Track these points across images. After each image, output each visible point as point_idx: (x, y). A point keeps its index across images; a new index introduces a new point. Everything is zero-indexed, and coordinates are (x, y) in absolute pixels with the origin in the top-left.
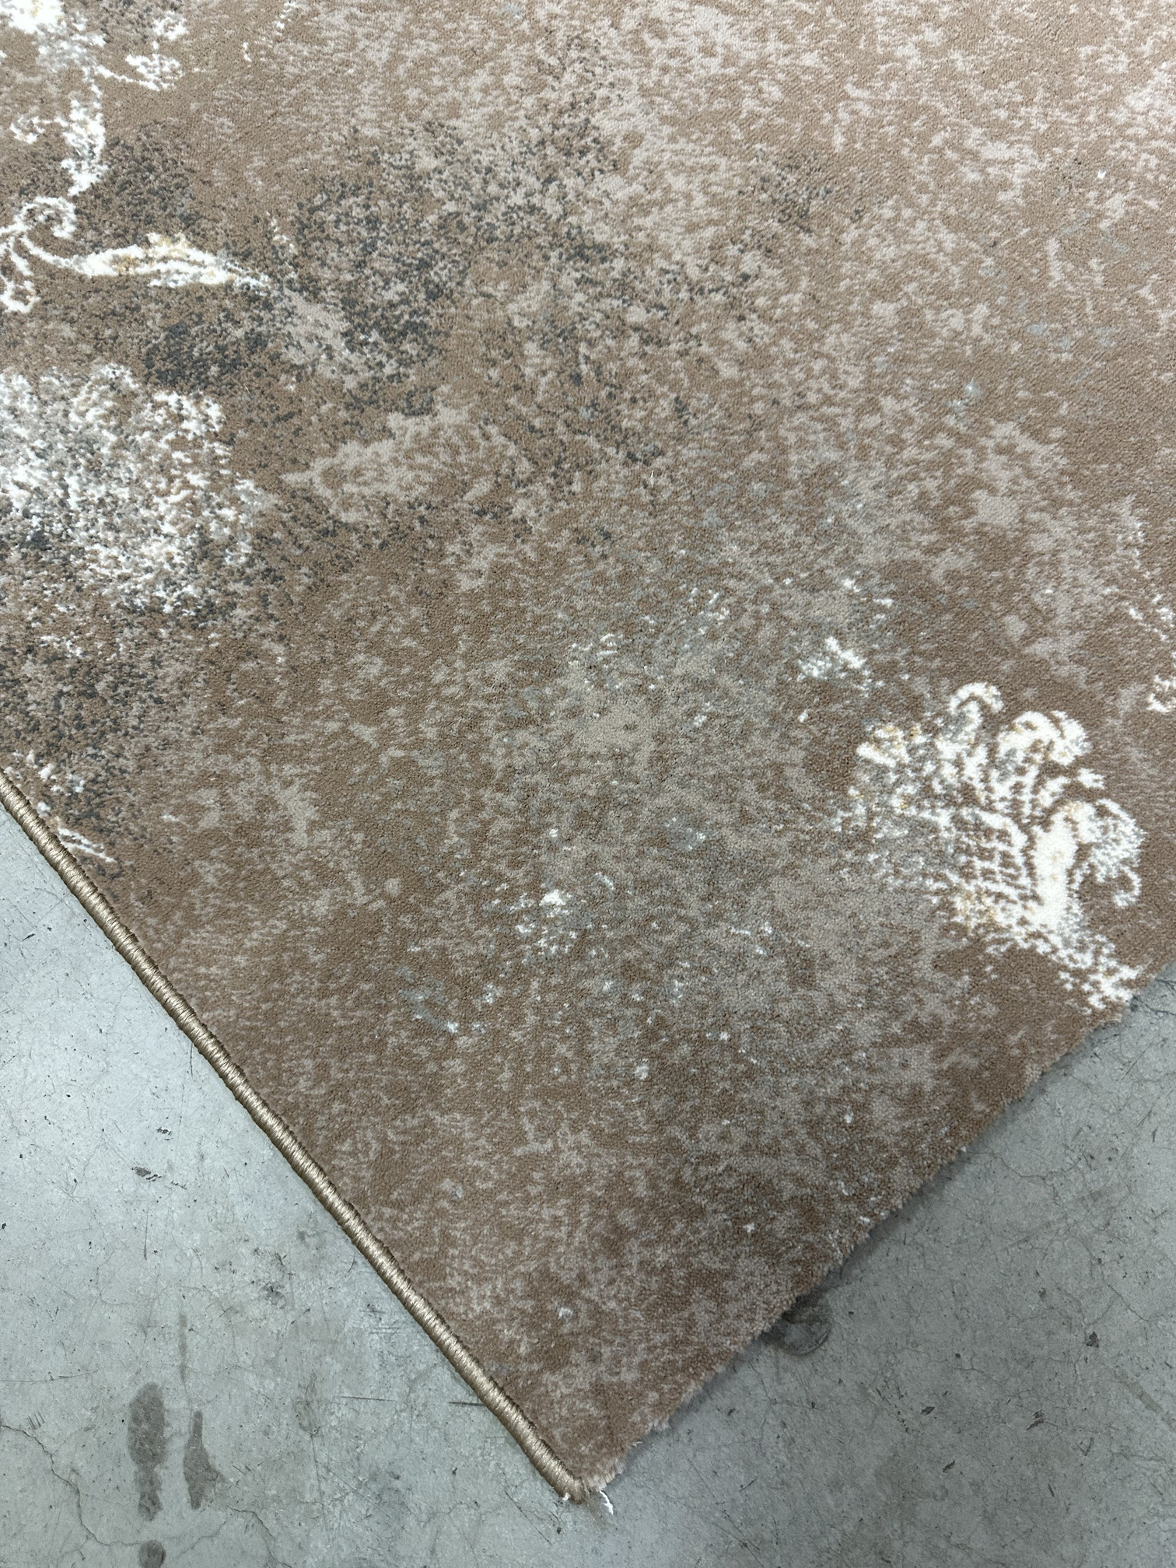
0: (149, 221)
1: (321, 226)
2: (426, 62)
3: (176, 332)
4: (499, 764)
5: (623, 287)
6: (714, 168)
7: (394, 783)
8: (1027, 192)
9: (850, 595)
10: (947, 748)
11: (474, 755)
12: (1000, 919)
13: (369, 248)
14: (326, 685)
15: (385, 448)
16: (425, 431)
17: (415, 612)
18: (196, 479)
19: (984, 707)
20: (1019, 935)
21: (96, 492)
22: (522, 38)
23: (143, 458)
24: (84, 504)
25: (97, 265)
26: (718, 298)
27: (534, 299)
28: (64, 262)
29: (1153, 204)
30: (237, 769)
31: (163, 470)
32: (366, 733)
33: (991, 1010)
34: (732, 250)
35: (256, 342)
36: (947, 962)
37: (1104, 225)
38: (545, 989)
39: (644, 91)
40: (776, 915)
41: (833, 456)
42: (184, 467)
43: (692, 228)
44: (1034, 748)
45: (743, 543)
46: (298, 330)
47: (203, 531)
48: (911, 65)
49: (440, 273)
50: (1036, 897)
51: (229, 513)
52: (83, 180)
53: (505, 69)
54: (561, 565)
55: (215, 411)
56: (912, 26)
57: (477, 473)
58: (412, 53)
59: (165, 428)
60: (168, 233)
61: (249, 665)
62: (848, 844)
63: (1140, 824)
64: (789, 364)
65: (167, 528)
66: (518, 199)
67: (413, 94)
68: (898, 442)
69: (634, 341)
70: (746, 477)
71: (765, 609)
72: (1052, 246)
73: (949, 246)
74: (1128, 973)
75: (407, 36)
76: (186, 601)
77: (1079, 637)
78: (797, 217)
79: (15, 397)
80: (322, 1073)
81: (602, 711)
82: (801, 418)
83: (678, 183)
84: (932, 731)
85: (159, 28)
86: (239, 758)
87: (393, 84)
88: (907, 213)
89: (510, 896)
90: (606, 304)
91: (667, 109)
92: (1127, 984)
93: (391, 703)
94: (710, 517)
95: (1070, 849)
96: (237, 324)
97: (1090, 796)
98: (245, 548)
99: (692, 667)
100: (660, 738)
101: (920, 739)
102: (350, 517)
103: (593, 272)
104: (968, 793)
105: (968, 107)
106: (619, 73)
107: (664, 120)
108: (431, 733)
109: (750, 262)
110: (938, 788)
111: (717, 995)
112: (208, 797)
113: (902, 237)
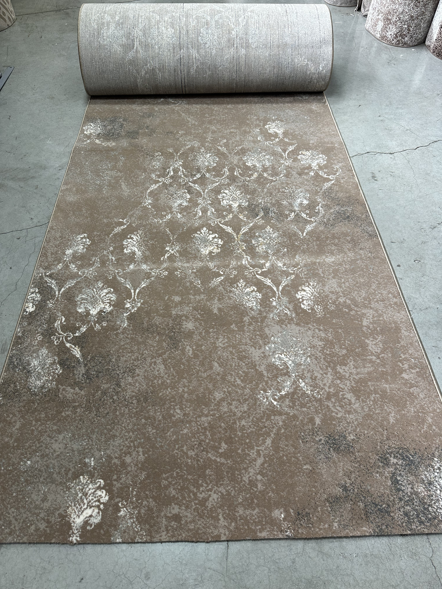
0: (78, 345)
1: (95, 359)
2: (126, 348)
3: (67, 359)
4: (42, 440)
5: (117, 393)
6: (143, 386)
7: (30, 432)
8: (177, 419)
9: (101, 455)
10: (90, 486)
11: (41, 436)
12: (72, 515)
13: (97, 365)
14: (36, 413)
15: (72, 391)
16: (78, 392)
17: (55, 413)
18: (50, 378)
19: (100, 484)
20: (72, 519)
23: (48, 371)
24: (37, 371)
25: (68, 345)
26: (126, 403)
27: (106, 386)
28: (65, 342)
29: (190, 435)
30: (17, 415)
31: (49, 374)
32: (34, 423)
33: (58, 527)
34: (134, 398)
35: (74, 367)
36: (60, 515)
37: (181, 432)
38: (16, 473)
39: (146, 370)
40: (49, 489)
41: (118, 435)
42: (51, 376)
43: (133, 392)
44: (100, 496)
45: (96, 437)
46: (79, 369)
47: (45, 385)
48: (179, 391)
50: (79, 517)
51: (49, 385)
52: (77, 334)
53: (134, 356)
54: (75, 421)
55: (61, 372)
56: (185, 386)
57: (78, 402)
58: (126, 346)
59: (54, 369)
60: (79, 347)
61: (32, 404)
62: (67, 487)
63: (101, 519)
64: (125, 418)
65: (42, 381)
66: (118, 372)
67: (121, 351)
68: (127, 440)
69: (111, 400)
70: (106, 428)
71: (90, 447)
72: (172, 430)
73: (160, 419)
74: (78, 539)
75: (127, 344)
76: (34, 391)
78: (146, 400)
79: (45, 353)
81: (59, 443)
82: (120, 426)
83: (137, 385)
84: (91, 482)
85: (103, 323)
86: (19, 414)
87: (120, 348)
88: (159, 410)
90: (113, 393)
91: (146, 374)
92: (76, 540)
93: (40, 421)
94: (96, 430)
95: (90, 514)
96: (74, 363)
97: (100, 509)
98: (46, 390)
99: (74, 447)
100: (61, 453)
101: (89, 482)
102: (60, 396)
103: (116, 388)
104: (87, 494)
105: (181, 402)
106: (145, 366)
107: (144, 375)
108: (40, 429)
109: (135, 402)
110: (84, 490)
111: (32, 493)
112: (11, 416)
113: (155, 413)
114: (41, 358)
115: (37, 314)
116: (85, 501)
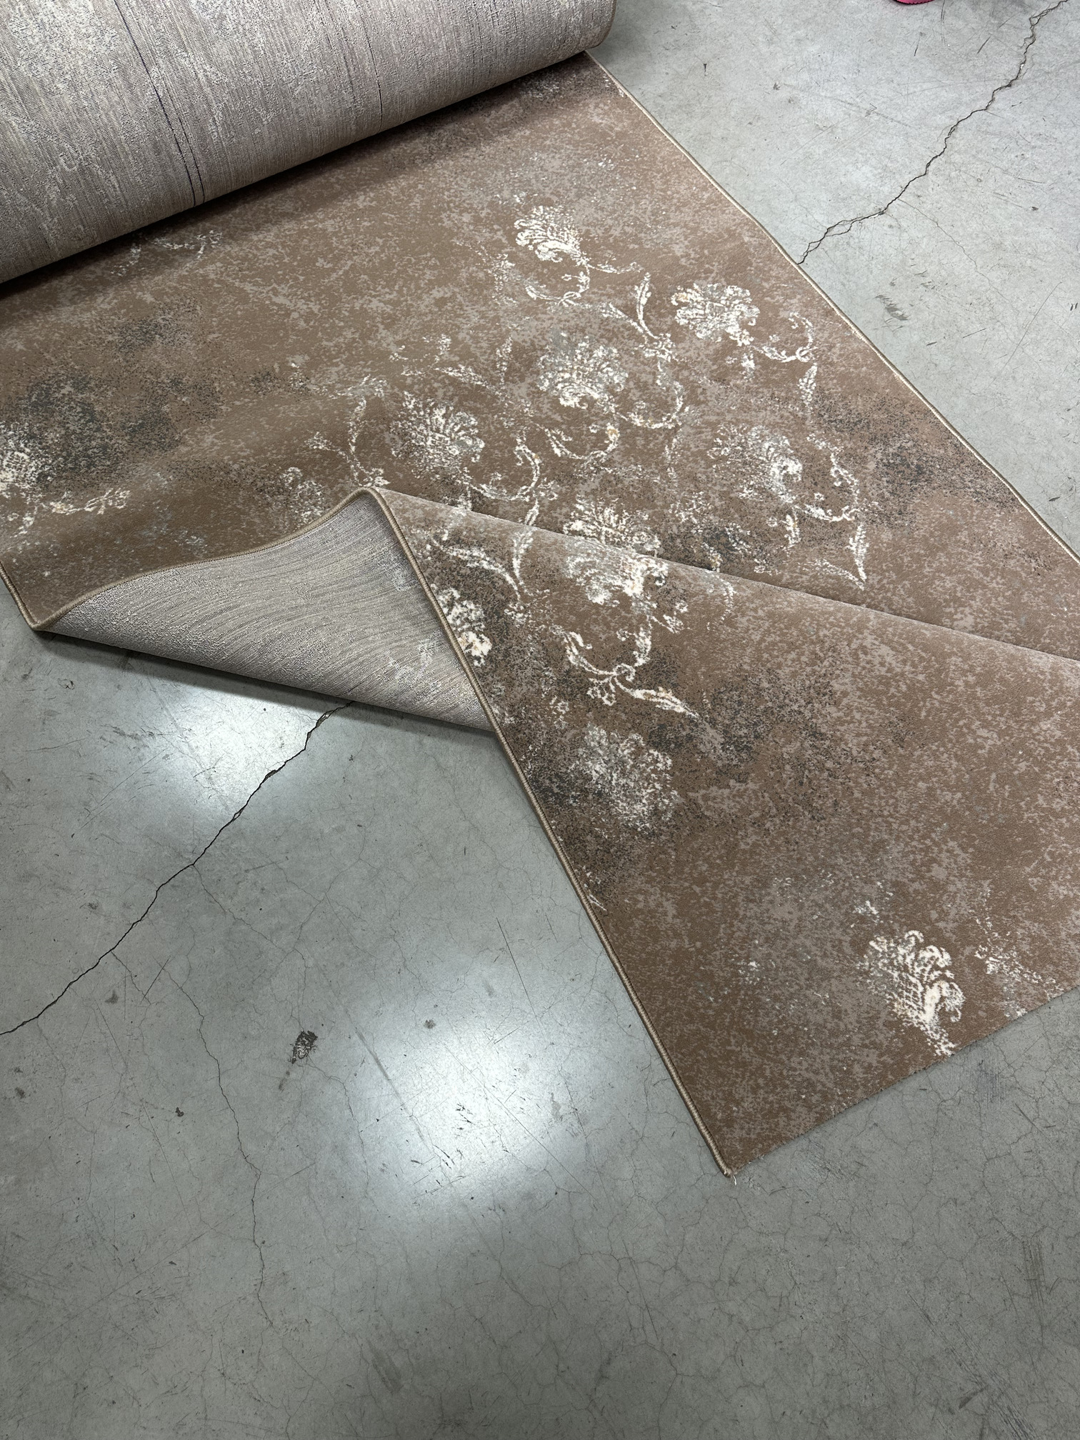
0: (661, 683)
1: (721, 700)
2: (774, 644)
3: (662, 727)
4: (741, 913)
5: (827, 752)
6: (872, 713)
8: (990, 752)
9: (879, 888)
10: (901, 951)
11: (733, 908)
13: (737, 712)
14: (687, 870)
15: (727, 792)
16: (742, 789)
17: (723, 851)
18: (657, 786)
19: (917, 940)
21: (623, 781)
22: (812, 642)
23: (641, 773)
24: (618, 784)
25: (638, 694)
26: (861, 765)
27: (793, 748)
28: (627, 690)
29: (1036, 769)
30: (652, 890)
31: (647, 779)
32: (698, 889)
33: (900, 1045)
34: (872, 748)
35: (690, 738)
36: (889, 1025)
37: (1016, 773)
39: (854, 675)
40: (831, 992)
41: (887, 837)
42: (655, 781)
43: (858, 735)
44: (932, 958)
45: (845, 859)
46: (705, 738)
47: (656, 806)
48: (959, 689)
49: (760, 729)
50: (923, 1010)
51: (666, 801)
52: (641, 662)
53: (803, 654)
54: (778, 850)
55: (669, 762)
56: (964, 672)
57: (757, 809)
58: (769, 639)
59: (651, 764)
60: (666, 689)
61: (662, 856)
63: (965, 995)
64: (881, 798)
65: (644, 801)
66: (795, 707)
67: (766, 656)
68: (911, 838)
69: (826, 773)
70: (853, 835)
71: (847, 885)
72: (993, 776)
73: (954, 766)
74: (951, 1045)
75: (768, 632)
76: (646, 829)
77: (956, 924)
78: (900, 741)
79: (601, 737)
80: (664, 1002)
81: (781, 905)
82: (880, 820)
83: (858, 716)
84: (897, 942)
85: (677, 607)
86: (652, 886)
87: (758, 650)
88: (942, 749)
89: (738, 959)
90: (819, 757)
91: (860, 685)
92: (950, 1049)
93: (708, 881)
94: (835, 847)
95: (938, 997)
96: (684, 730)
97: (948, 980)
98: (669, 815)
99: (816, 898)
100: (800, 919)
101: (892, 945)
102: (708, 813)
103: (817, 743)
104: (905, 967)
105: (978, 712)
106: (845, 665)
107: (858, 689)
108: (720, 896)
109: (877, 754)
110: (895, 963)
111: (805, 1014)
112: (641, 898)
113: (937, 758)
114: (601, 752)
115: (507, 654)
116: (913, 980)
